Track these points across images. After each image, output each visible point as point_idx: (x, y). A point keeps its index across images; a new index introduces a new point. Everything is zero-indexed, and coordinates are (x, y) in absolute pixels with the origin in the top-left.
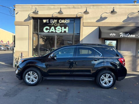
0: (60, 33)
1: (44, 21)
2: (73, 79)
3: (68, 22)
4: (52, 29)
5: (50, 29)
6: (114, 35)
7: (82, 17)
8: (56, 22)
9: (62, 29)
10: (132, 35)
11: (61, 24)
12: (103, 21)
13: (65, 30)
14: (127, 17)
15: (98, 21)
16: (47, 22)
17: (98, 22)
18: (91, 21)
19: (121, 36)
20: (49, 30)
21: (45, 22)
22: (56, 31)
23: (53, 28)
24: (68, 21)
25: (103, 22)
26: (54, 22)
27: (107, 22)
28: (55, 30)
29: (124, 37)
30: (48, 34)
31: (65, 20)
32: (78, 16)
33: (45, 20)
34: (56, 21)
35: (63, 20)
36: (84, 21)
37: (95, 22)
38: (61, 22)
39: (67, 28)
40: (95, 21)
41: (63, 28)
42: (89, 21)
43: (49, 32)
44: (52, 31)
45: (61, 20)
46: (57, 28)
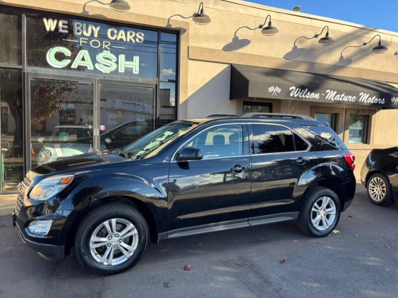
0: (112, 73)
1: (50, 25)
2: (246, 225)
3: (140, 40)
4: (83, 59)
5: (73, 58)
6: (279, 90)
7: (185, 30)
8: (96, 35)
9: (117, 63)
10: (313, 94)
11: (115, 42)
12: (241, 51)
13: (129, 64)
14: (293, 46)
15: (228, 48)
16: (61, 31)
17: (229, 52)
18: (209, 47)
19: (291, 95)
20: (69, 61)
21: (53, 29)
22: (96, 65)
23: (84, 53)
24: (140, 36)
25: (240, 54)
26: (89, 34)
27: (249, 52)
28: (94, 61)
29: (298, 97)
30: (66, 73)
31: (129, 33)
32: (173, 27)
33: (50, 21)
34: (96, 30)
35: (122, 32)
36: (191, 44)
37: (219, 51)
38: (114, 38)
39: (137, 59)
40: (220, 46)
41: (122, 57)
42: (205, 45)
43: (69, 67)
44: (82, 64)
45: (116, 31)
46: (100, 57)
